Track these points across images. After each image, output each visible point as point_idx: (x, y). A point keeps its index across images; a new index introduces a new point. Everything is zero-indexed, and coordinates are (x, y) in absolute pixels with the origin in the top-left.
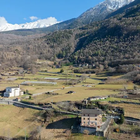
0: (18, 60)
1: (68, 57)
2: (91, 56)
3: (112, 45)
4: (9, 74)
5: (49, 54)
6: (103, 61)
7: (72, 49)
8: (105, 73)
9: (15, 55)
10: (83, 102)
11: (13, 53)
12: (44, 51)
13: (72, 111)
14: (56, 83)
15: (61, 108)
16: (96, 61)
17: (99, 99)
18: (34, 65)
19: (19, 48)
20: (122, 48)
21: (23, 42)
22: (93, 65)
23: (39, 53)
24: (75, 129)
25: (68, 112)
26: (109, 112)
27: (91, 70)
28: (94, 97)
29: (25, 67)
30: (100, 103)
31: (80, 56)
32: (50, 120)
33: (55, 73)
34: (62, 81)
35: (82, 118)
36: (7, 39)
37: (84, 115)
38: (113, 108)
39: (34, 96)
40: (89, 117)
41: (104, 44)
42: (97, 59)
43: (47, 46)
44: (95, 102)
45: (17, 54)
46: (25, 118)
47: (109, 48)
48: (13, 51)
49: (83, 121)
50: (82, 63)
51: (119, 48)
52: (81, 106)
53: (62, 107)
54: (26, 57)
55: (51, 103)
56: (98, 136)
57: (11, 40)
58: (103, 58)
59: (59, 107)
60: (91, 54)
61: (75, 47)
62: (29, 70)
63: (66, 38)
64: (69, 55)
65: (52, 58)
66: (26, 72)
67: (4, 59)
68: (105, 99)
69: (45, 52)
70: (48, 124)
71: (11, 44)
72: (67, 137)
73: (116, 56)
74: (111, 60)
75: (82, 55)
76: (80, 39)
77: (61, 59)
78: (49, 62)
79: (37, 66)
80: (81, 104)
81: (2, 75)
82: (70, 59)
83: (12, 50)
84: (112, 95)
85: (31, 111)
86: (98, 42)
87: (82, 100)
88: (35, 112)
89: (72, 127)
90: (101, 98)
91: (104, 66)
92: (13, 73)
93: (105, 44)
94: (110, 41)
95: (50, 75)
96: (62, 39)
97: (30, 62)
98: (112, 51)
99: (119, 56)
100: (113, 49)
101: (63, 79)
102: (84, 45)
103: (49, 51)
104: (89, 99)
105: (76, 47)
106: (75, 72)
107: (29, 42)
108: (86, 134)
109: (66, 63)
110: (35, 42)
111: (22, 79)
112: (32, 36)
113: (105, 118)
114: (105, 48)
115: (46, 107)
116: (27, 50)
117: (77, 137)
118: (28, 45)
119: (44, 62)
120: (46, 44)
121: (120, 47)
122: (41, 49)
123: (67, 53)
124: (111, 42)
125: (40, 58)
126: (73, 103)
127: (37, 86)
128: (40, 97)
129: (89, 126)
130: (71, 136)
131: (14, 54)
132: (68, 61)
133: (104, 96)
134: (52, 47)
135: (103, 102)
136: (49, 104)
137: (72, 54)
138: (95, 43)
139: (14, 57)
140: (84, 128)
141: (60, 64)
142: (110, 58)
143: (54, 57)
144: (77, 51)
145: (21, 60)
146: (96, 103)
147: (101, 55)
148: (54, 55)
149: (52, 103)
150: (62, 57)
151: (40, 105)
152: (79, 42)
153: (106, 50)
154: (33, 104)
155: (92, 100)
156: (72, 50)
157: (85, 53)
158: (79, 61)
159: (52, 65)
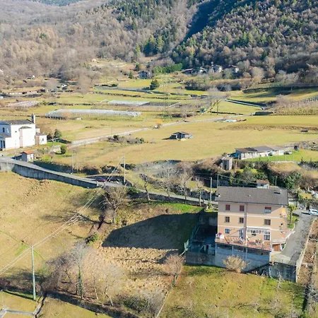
0: (46, 59)
1: (169, 52)
2: (230, 47)
3: (284, 17)
4: (23, 93)
5: (122, 45)
6: (262, 58)
7: (179, 30)
8: (267, 89)
9: (39, 48)
10: (218, 163)
11: (33, 43)
12: (109, 37)
13: (186, 194)
14: (139, 113)
15: (152, 182)
16: (243, 60)
17: (267, 153)
18: (83, 70)
19: (49, 31)
20: (312, 23)
21: (61, 19)
22: (234, 70)
23: (99, 43)
24: (195, 250)
25: (173, 195)
26: (303, 194)
27: (229, 81)
28: (252, 150)
29: (62, 78)
30: (274, 169)
31: (201, 48)
32: (115, 219)
33: (138, 91)
34: (154, 108)
35: (222, 215)
36: (23, 11)
37: (228, 208)
38: (314, 184)
39: (74, 146)
40: (242, 215)
41: (264, 15)
42: (245, 54)
43: (118, 25)
44: (257, 163)
45: (43, 46)
46: (44, 212)
47: (277, 24)
48: (35, 40)
49: (221, 226)
50: (205, 64)
51: (305, 24)
52: (215, 178)
53: (154, 178)
54: (65, 52)
55: (119, 167)
56: (276, 278)
57: (32, 14)
58: (261, 49)
59: (145, 179)
60: (230, 42)
61: (187, 27)
62: (74, 84)
63: (165, 4)
64: (172, 45)
65: (131, 54)
66: (64, 88)
67: (12, 57)
68: (287, 153)
69: (112, 39)
70: (109, 231)
71: (30, 24)
72: (171, 278)
73: (297, 44)
74: (281, 55)
75: (205, 45)
76: (200, 7)
77: (152, 56)
78: (123, 65)
79: (92, 73)
80: (213, 171)
81: (4, 95)
82: (176, 54)
83: (32, 35)
84: (304, 143)
85: (60, 191)
86: (248, 10)
87: (216, 157)
88: (73, 193)
89: (186, 245)
90: (274, 153)
91: (265, 70)
92: (34, 91)
93: (267, 15)
94: (281, 8)
95: (125, 96)
96: (156, 6)
97: (74, 65)
98: (286, 33)
99: (304, 43)
100: (287, 27)
101: (157, 104)
102: (212, 20)
103: (122, 38)
104: (236, 155)
105: (190, 26)
106: (188, 88)
107: (73, 18)
108: (235, 271)
109: (165, 65)
110: (87, 17)
111: (52, 104)
112: (81, 4)
113: (294, 215)
114: (267, 25)
115: (106, 178)
116: (69, 36)
117: (204, 280)
118: (71, 23)
119: (111, 65)
120: (115, 21)
121: (306, 20)
122: (103, 34)
123: (168, 40)
124: (281, 10)
125: (100, 56)
126: (189, 167)
127: (88, 122)
128: (92, 149)
129: (245, 244)
130: (185, 275)
131: (37, 45)
132: (169, 61)
133: (282, 147)
134: (130, 27)
135: (284, 165)
136: (113, 168)
137: (181, 43)
138: (240, 14)
139: (35, 51)
140: (226, 251)
141: (151, 69)
142: (281, 50)
143: (135, 53)
144: (194, 36)
145: (52, 61)
146: (260, 166)
147: (255, 43)
148: (134, 48)
149: (122, 165)
150: (155, 52)
151: (89, 171)
152: (197, 13)
153: (270, 29)
154: (67, 168)
155: (246, 157)
156: (181, 34)
157: (213, 40)
158: (197, 60)
159: (128, 72)
